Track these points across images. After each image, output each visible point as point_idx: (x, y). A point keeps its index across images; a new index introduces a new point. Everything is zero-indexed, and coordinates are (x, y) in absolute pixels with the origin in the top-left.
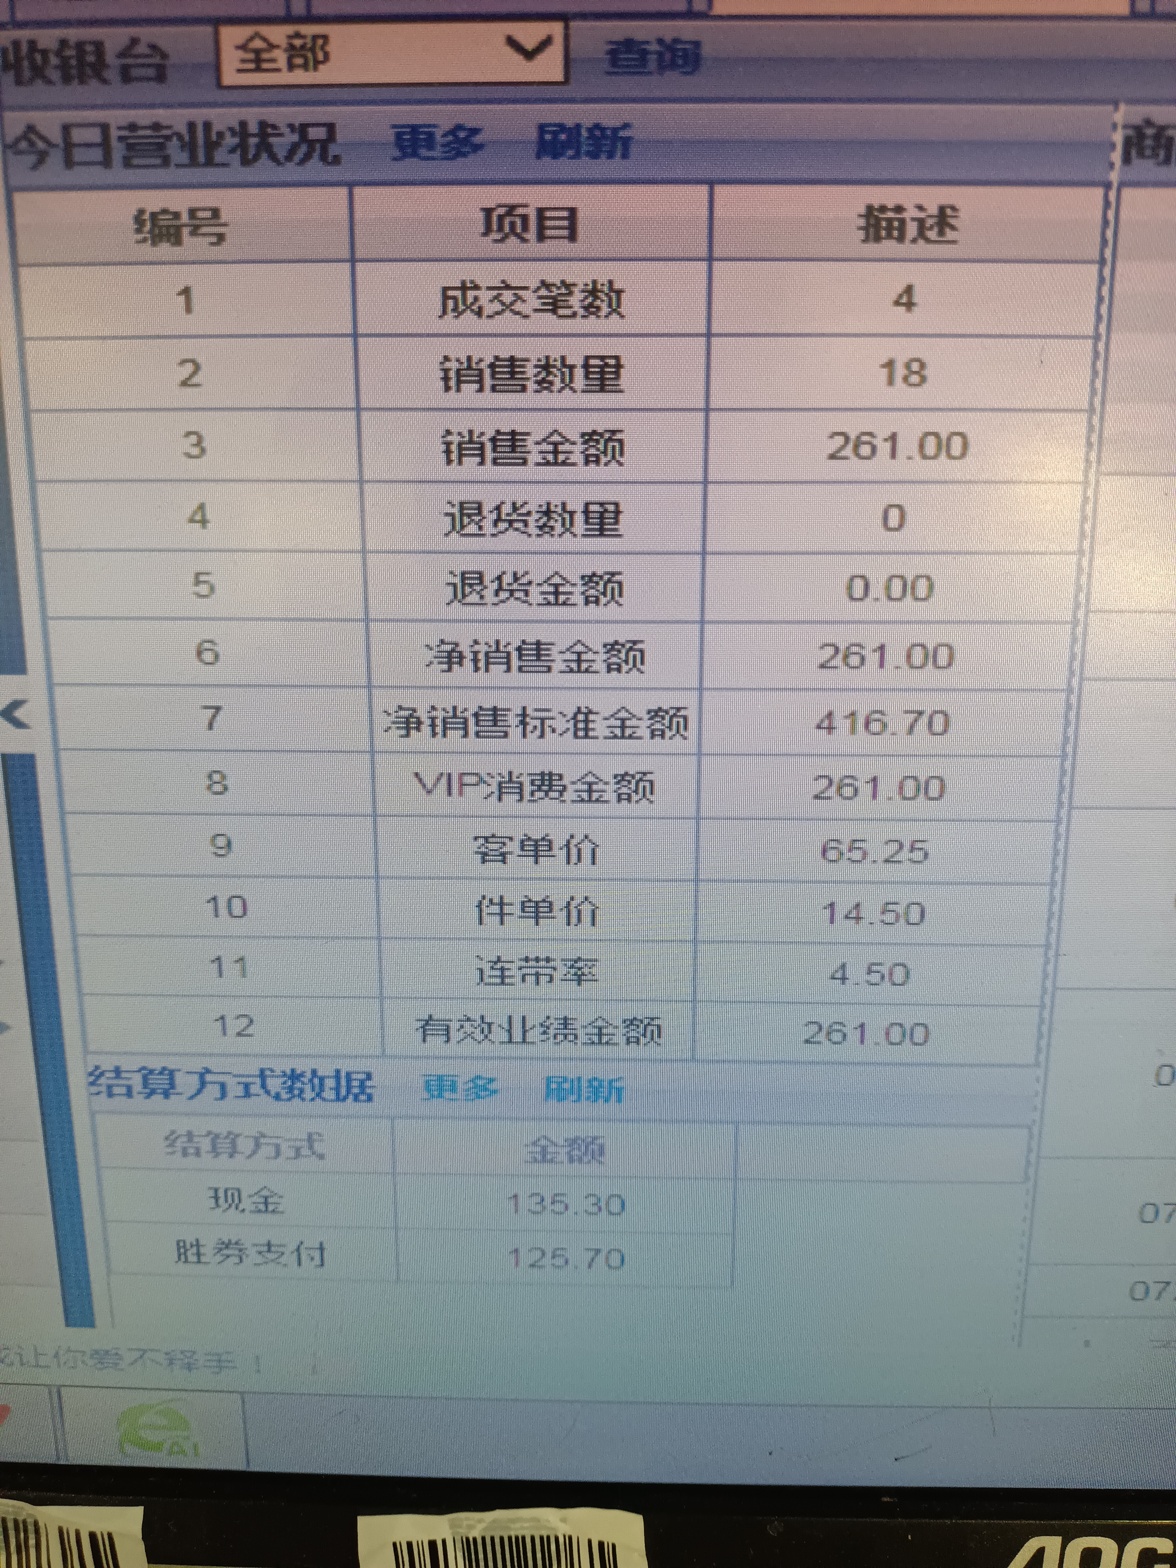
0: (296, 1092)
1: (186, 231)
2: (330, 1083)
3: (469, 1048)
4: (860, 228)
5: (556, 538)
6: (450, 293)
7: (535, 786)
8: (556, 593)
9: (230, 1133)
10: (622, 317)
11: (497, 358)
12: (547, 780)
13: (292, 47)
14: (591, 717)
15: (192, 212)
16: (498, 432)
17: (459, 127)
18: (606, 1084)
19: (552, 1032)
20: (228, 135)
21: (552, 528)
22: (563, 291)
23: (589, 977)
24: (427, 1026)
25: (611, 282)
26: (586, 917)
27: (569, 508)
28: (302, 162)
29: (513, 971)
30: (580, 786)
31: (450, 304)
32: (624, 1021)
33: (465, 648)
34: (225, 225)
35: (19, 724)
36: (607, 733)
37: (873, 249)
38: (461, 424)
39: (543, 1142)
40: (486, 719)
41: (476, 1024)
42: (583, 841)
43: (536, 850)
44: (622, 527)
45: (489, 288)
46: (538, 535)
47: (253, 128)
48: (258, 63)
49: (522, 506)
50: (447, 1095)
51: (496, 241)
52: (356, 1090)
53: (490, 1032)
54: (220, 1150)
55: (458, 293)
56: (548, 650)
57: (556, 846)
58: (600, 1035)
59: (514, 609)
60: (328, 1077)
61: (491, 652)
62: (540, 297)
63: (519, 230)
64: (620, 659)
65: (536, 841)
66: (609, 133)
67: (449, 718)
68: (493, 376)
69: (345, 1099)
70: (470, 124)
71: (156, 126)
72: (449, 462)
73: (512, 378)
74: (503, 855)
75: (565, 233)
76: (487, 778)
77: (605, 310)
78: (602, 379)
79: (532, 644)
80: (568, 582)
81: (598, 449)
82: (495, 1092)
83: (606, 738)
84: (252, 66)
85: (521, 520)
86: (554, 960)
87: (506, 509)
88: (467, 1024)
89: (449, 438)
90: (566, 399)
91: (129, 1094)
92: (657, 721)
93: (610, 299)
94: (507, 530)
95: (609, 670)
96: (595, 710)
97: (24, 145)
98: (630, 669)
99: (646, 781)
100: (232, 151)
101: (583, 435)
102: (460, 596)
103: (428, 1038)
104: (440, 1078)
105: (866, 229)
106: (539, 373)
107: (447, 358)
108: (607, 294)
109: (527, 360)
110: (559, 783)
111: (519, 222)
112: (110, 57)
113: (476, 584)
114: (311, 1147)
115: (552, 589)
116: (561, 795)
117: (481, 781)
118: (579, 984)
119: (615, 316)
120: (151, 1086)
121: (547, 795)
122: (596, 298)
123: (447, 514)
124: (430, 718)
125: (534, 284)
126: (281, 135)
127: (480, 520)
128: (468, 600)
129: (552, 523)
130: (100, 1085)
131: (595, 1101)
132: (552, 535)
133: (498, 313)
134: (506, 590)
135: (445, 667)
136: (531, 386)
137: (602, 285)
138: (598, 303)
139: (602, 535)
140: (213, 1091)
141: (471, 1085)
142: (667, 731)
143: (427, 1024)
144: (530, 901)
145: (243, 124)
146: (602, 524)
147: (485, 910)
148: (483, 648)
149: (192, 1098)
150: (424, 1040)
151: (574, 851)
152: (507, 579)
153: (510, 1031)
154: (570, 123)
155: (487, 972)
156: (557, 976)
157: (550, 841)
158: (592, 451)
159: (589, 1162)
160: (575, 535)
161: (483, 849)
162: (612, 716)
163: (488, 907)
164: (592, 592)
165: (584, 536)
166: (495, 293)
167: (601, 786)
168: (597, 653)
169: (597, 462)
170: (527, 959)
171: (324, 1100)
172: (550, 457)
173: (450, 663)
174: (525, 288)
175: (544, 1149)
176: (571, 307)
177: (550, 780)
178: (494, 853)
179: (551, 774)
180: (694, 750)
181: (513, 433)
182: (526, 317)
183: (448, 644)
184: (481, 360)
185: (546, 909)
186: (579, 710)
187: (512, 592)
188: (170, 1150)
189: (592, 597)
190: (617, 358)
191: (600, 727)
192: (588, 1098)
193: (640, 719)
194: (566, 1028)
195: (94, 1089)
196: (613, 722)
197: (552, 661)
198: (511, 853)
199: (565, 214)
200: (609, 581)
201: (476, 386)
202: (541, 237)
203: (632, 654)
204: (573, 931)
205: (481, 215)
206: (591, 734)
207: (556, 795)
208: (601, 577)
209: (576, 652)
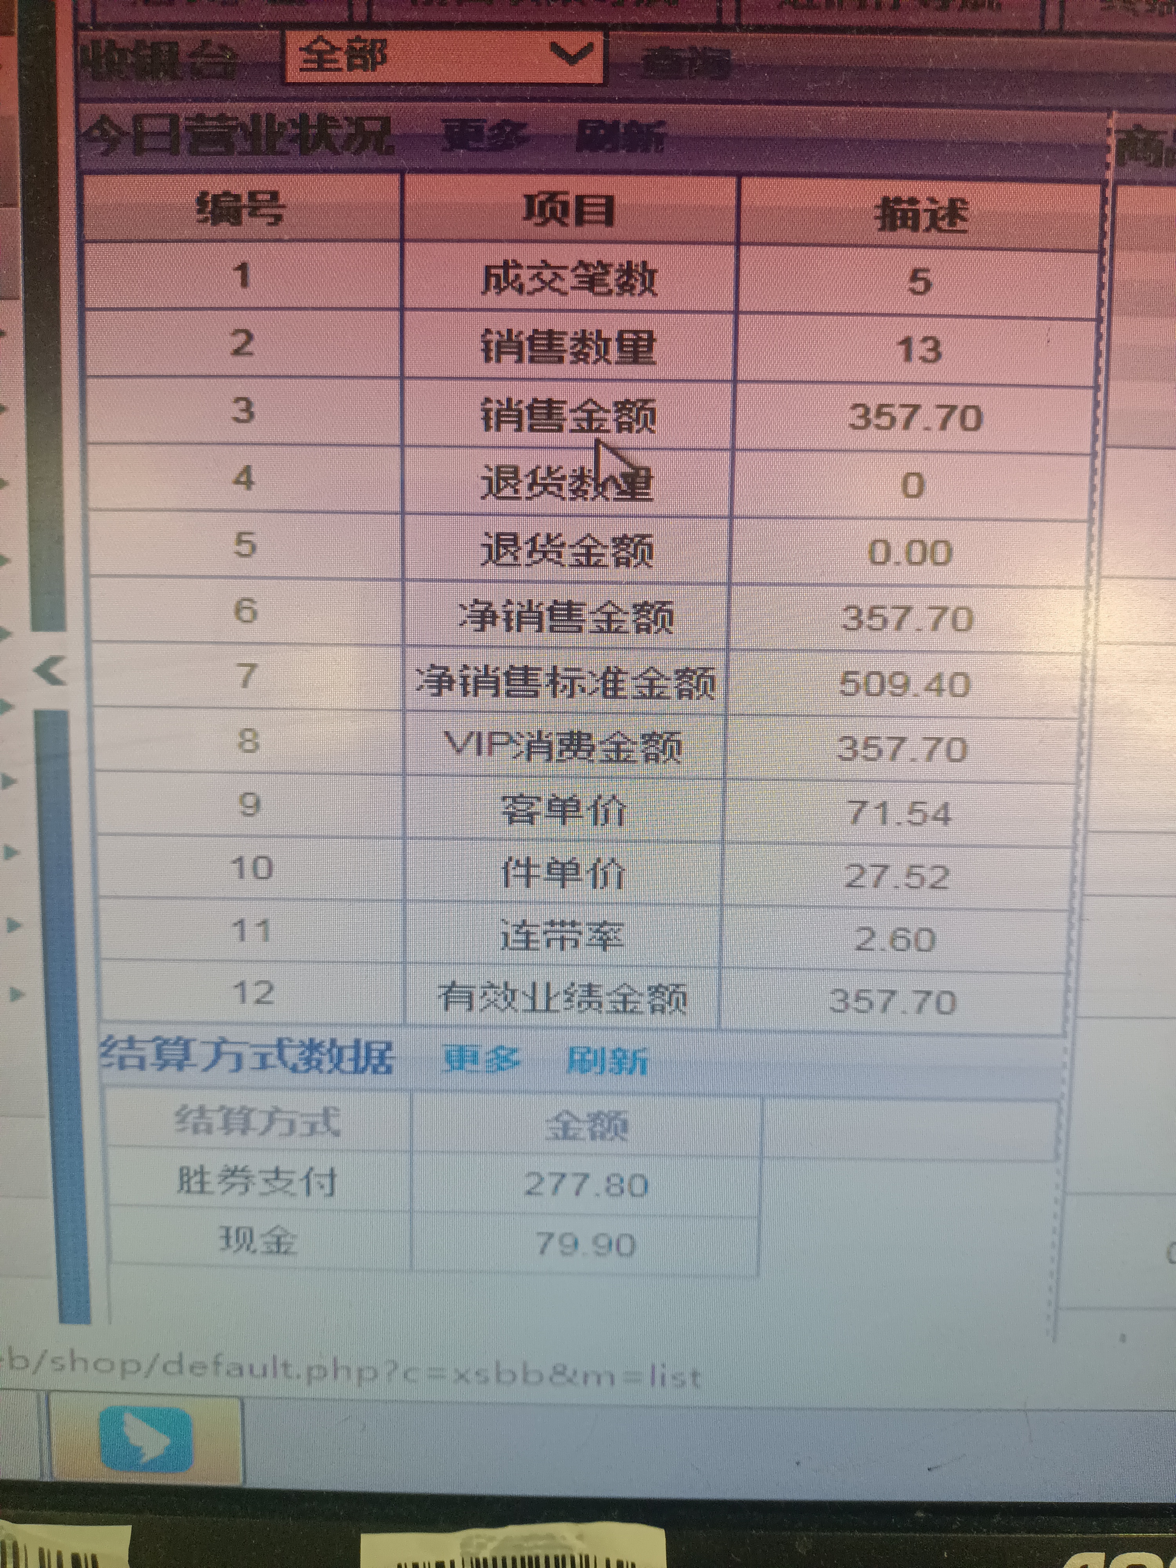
0: (314, 1063)
1: (245, 212)
2: (349, 1053)
3: (493, 1016)
4: (876, 218)
5: (588, 502)
6: (493, 271)
7: (564, 745)
8: (588, 555)
10: (655, 295)
11: (536, 331)
12: (575, 739)
13: (352, 48)
14: (620, 677)
15: (252, 195)
16: (535, 400)
17: (506, 122)
18: (629, 1055)
19: (576, 999)
20: (290, 125)
22: (600, 270)
23: (615, 942)
25: (644, 263)
26: (613, 879)
28: (357, 152)
29: (538, 936)
30: (608, 746)
31: (493, 280)
32: (650, 988)
34: (283, 206)
35: (54, 681)
37: (888, 237)
39: (566, 1117)
40: (518, 678)
41: (499, 991)
42: (610, 801)
43: (564, 812)
44: (653, 491)
45: (529, 267)
46: (572, 499)
47: (313, 120)
48: (321, 62)
49: (557, 470)
50: (468, 1066)
51: (537, 224)
52: (375, 1062)
53: (513, 999)
54: (231, 1127)
55: (501, 272)
56: (580, 610)
58: (625, 1002)
60: (346, 1047)
61: (523, 612)
62: (577, 276)
63: (559, 215)
64: (649, 619)
66: (645, 129)
67: (481, 677)
68: (531, 348)
69: (364, 1070)
70: (515, 119)
71: (222, 117)
72: (488, 428)
76: (517, 738)
77: (639, 288)
78: (636, 352)
79: (563, 605)
80: (599, 544)
81: (630, 417)
82: (517, 1063)
83: (634, 698)
84: (315, 66)
85: (555, 485)
86: (580, 924)
89: (488, 406)
90: (601, 369)
91: (142, 1066)
92: (685, 681)
94: (541, 493)
96: (624, 669)
97: (96, 133)
98: (659, 630)
99: (673, 741)
100: (292, 140)
101: (616, 404)
102: (494, 557)
103: (451, 1006)
104: (461, 1049)
105: (883, 218)
106: (576, 345)
107: (488, 331)
108: (640, 274)
109: (565, 333)
110: (589, 742)
111: (559, 208)
112: (183, 58)
113: (510, 545)
114: (326, 1123)
115: (583, 551)
116: (590, 755)
117: (511, 740)
118: (605, 949)
119: (647, 294)
120: (166, 1057)
121: (575, 755)
123: (484, 478)
124: (462, 677)
125: (573, 264)
126: (340, 127)
127: (516, 484)
128: (503, 560)
129: (585, 487)
130: (112, 1056)
131: (620, 1073)
132: (586, 499)
134: (539, 551)
135: (478, 626)
136: (568, 357)
137: (637, 265)
139: (633, 499)
140: (228, 1062)
141: (492, 1056)
142: (694, 690)
143: (450, 990)
144: (557, 862)
145: (304, 117)
147: (512, 872)
148: (515, 608)
149: (206, 1069)
150: (447, 1008)
151: (601, 812)
152: (541, 540)
153: (533, 999)
154: (608, 118)
155: (512, 936)
156: (583, 940)
157: (578, 802)
158: (625, 419)
159: (612, 1139)
160: (607, 499)
161: (511, 810)
162: (641, 676)
163: (514, 868)
164: (623, 554)
165: (615, 499)
166: (535, 271)
167: (629, 746)
168: (627, 613)
169: (630, 430)
171: (343, 1072)
172: (585, 425)
173: (483, 623)
174: (565, 268)
175: (566, 1127)
176: (607, 285)
177: (579, 739)
178: (521, 813)
179: (579, 733)
180: (720, 710)
181: (550, 401)
182: (565, 294)
183: (481, 604)
184: (521, 333)
185: (573, 872)
187: (545, 554)
188: (180, 1126)
189: (623, 558)
190: (650, 333)
191: (629, 687)
192: (611, 1070)
193: (669, 679)
194: (590, 995)
195: (106, 1061)
197: (584, 621)
199: (603, 201)
200: (640, 543)
201: (515, 357)
202: (580, 221)
203: (661, 614)
204: (600, 894)
205: (524, 201)
206: (620, 693)
207: (585, 754)
208: (632, 540)
209: (606, 613)
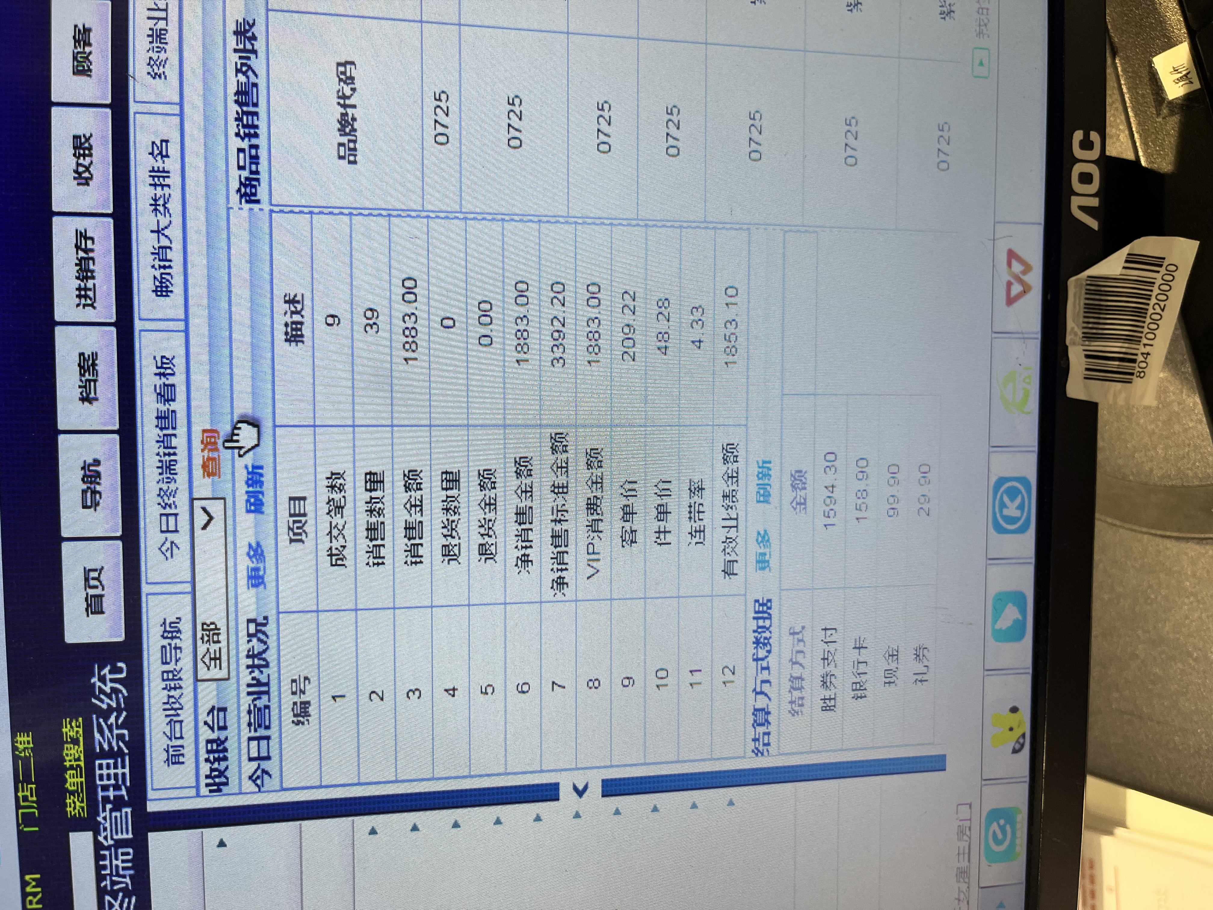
9: (790, 680)
21: (455, 507)
24: (728, 572)
27: (445, 498)
33: (520, 553)
36: (564, 477)
38: (401, 556)
57: (627, 503)
59: (498, 528)
65: (624, 513)
73: (377, 529)
74: (632, 531)
75: (302, 502)
87: (445, 531)
88: (727, 551)
93: (336, 478)
95: (531, 475)
122: (335, 486)
133: (344, 537)
138: (338, 485)
146: (453, 481)
170: (690, 518)
186: (553, 491)
196: (559, 473)
198: (631, 528)
